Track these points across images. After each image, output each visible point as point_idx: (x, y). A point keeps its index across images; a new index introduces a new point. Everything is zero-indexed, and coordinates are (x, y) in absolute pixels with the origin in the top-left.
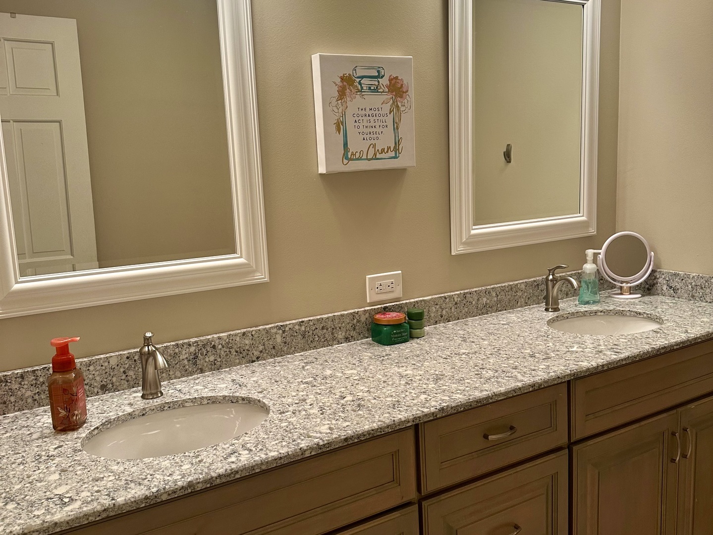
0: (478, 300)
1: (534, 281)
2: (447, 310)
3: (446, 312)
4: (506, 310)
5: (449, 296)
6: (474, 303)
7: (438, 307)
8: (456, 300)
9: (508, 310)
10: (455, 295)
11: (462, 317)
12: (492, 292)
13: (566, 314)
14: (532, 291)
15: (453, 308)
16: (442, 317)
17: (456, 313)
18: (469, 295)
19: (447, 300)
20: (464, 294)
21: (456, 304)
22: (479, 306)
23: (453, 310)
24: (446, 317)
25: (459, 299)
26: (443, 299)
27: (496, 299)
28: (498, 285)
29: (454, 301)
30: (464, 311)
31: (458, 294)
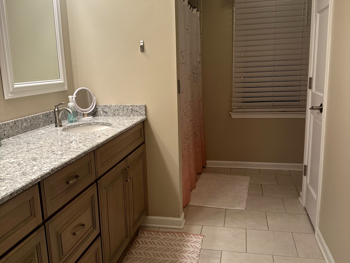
0: (22, 124)
1: (46, 113)
2: (7, 131)
3: (7, 132)
4: (35, 129)
5: (7, 123)
6: (20, 126)
7: (2, 130)
8: (11, 125)
9: (36, 129)
10: (10, 122)
11: (15, 134)
12: (28, 120)
13: (67, 127)
14: (45, 119)
15: (10, 130)
16: (5, 135)
17: (12, 132)
18: (17, 122)
19: (7, 125)
20: (15, 122)
21: (11, 127)
22: (23, 128)
23: (10, 131)
24: (7, 136)
25: (12, 125)
26: (4, 125)
27: (30, 124)
28: (30, 116)
29: (10, 126)
30: (16, 131)
31: (11, 122)
